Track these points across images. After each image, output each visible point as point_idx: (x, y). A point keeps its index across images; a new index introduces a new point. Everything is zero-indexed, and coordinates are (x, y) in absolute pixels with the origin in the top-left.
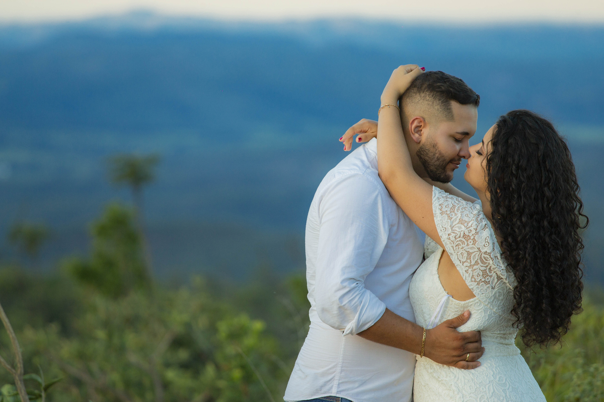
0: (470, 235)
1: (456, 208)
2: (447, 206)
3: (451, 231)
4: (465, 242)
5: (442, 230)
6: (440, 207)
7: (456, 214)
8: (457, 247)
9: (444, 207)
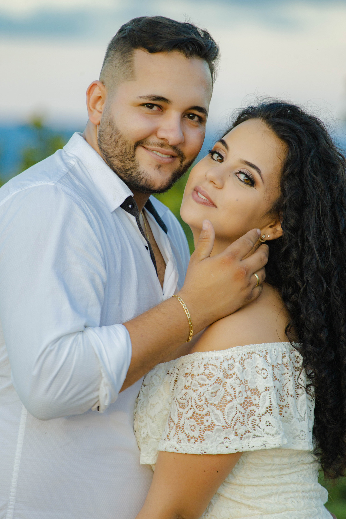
0: (245, 396)
1: (197, 411)
2: (193, 428)
3: (231, 429)
4: (252, 408)
5: (227, 444)
6: (193, 440)
7: (208, 414)
8: (257, 428)
9: (192, 434)
